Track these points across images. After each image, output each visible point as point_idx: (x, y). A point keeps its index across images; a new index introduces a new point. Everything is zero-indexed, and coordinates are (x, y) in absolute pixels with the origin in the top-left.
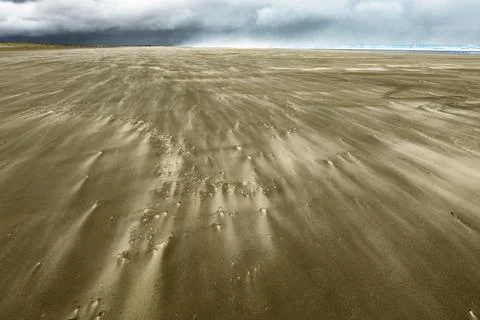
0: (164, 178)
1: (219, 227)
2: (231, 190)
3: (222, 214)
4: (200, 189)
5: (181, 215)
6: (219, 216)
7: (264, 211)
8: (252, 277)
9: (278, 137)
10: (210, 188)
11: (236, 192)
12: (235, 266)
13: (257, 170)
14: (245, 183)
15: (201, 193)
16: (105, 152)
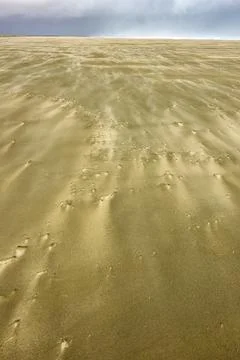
0: (99, 146)
1: (169, 187)
2: (178, 158)
3: (170, 177)
4: (141, 156)
5: (124, 176)
6: (167, 179)
7: (219, 177)
8: (212, 227)
9: (225, 116)
10: (153, 156)
11: (183, 160)
12: (191, 218)
13: (205, 143)
14: (192, 153)
15: (144, 159)
16: (27, 123)
